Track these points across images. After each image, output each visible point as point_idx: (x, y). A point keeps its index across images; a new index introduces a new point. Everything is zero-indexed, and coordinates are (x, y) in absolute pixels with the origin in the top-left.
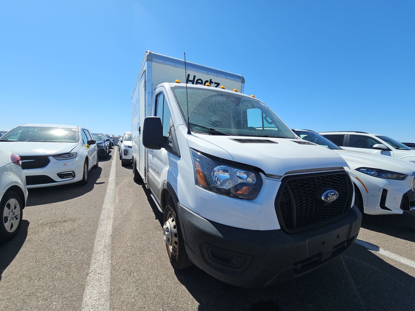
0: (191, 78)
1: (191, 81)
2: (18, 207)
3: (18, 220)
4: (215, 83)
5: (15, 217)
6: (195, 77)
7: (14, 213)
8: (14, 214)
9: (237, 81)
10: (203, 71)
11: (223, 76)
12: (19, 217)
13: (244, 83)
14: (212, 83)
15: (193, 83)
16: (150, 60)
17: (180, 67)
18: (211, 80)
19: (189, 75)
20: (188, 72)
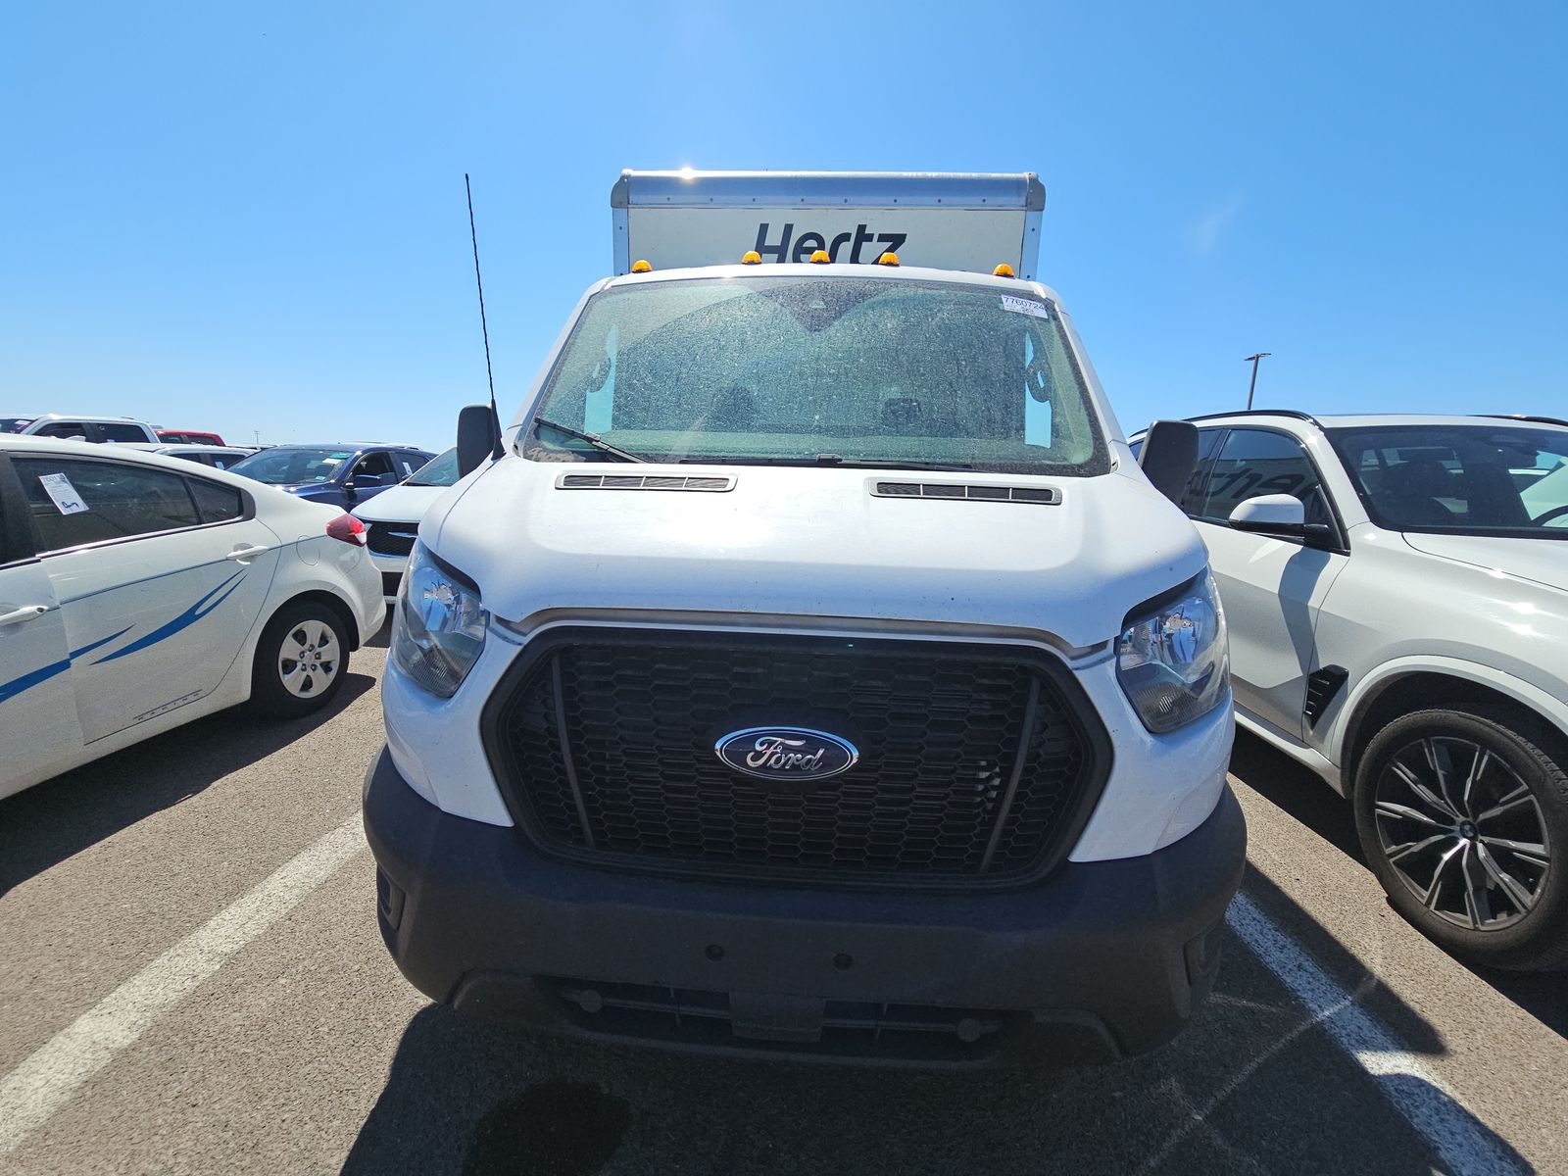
0: (774, 239)
1: (771, 250)
2: (334, 642)
3: (333, 674)
4: (883, 238)
5: (321, 664)
6: (789, 228)
7: (319, 653)
8: (319, 658)
9: (1001, 208)
10: (826, 199)
11: (926, 199)
12: (335, 667)
13: (1042, 210)
14: (870, 238)
15: (781, 260)
16: (621, 203)
17: (726, 205)
18: (861, 228)
19: (764, 228)
20: (763, 216)
